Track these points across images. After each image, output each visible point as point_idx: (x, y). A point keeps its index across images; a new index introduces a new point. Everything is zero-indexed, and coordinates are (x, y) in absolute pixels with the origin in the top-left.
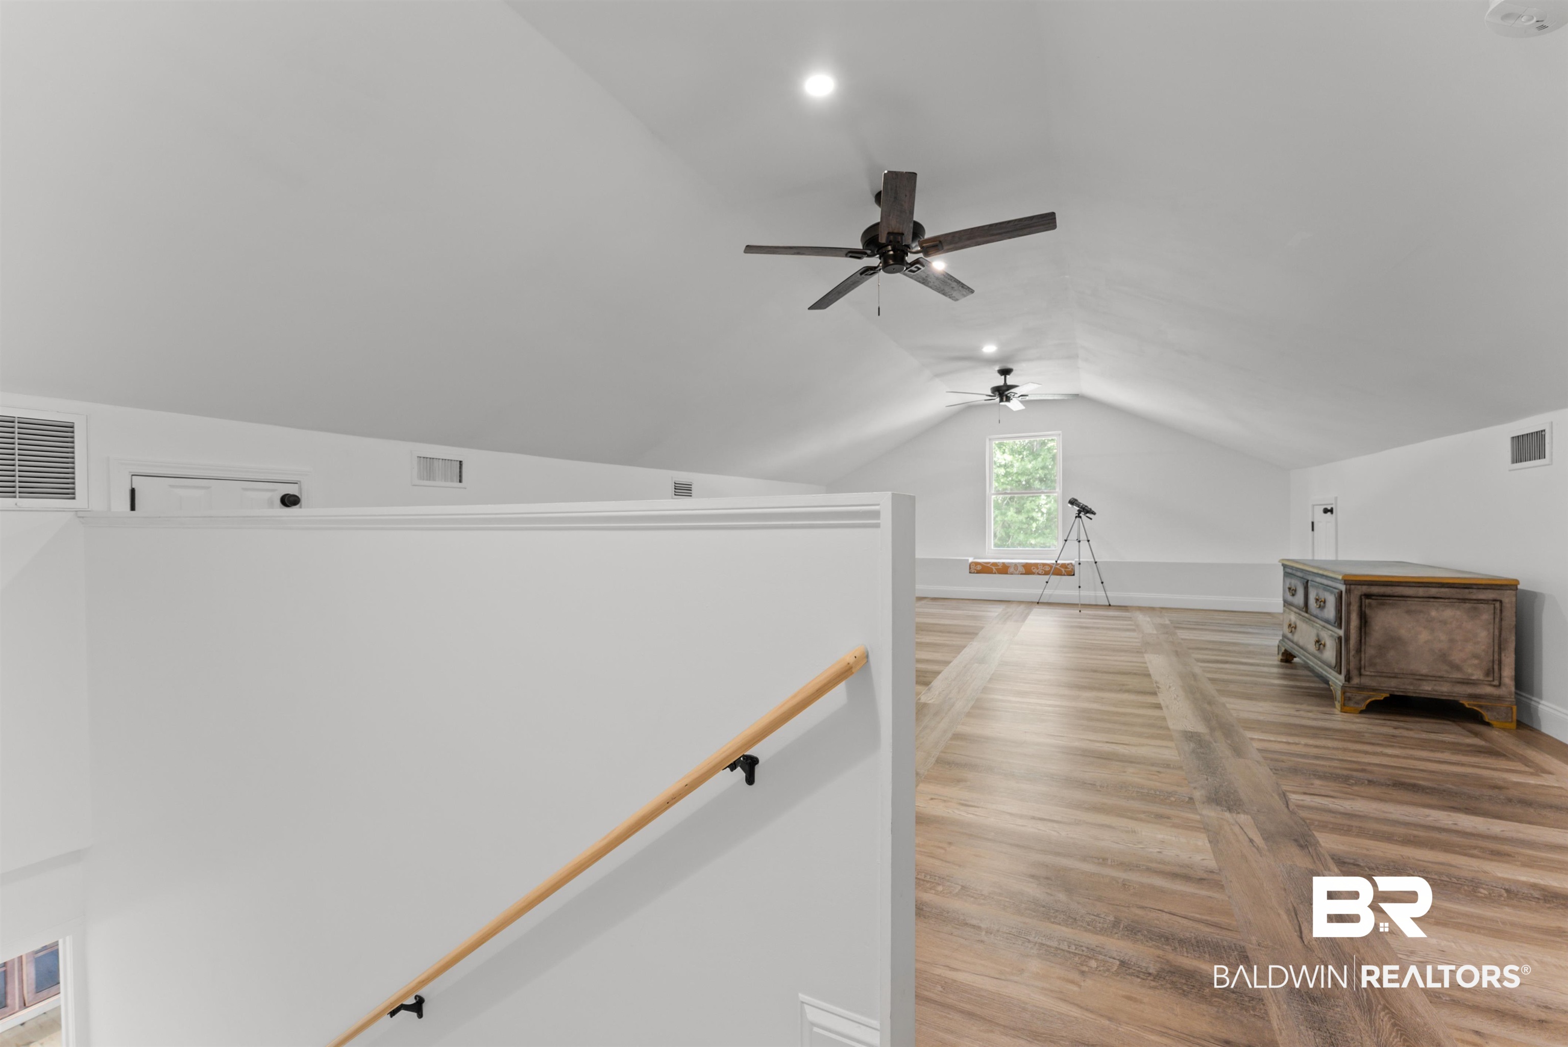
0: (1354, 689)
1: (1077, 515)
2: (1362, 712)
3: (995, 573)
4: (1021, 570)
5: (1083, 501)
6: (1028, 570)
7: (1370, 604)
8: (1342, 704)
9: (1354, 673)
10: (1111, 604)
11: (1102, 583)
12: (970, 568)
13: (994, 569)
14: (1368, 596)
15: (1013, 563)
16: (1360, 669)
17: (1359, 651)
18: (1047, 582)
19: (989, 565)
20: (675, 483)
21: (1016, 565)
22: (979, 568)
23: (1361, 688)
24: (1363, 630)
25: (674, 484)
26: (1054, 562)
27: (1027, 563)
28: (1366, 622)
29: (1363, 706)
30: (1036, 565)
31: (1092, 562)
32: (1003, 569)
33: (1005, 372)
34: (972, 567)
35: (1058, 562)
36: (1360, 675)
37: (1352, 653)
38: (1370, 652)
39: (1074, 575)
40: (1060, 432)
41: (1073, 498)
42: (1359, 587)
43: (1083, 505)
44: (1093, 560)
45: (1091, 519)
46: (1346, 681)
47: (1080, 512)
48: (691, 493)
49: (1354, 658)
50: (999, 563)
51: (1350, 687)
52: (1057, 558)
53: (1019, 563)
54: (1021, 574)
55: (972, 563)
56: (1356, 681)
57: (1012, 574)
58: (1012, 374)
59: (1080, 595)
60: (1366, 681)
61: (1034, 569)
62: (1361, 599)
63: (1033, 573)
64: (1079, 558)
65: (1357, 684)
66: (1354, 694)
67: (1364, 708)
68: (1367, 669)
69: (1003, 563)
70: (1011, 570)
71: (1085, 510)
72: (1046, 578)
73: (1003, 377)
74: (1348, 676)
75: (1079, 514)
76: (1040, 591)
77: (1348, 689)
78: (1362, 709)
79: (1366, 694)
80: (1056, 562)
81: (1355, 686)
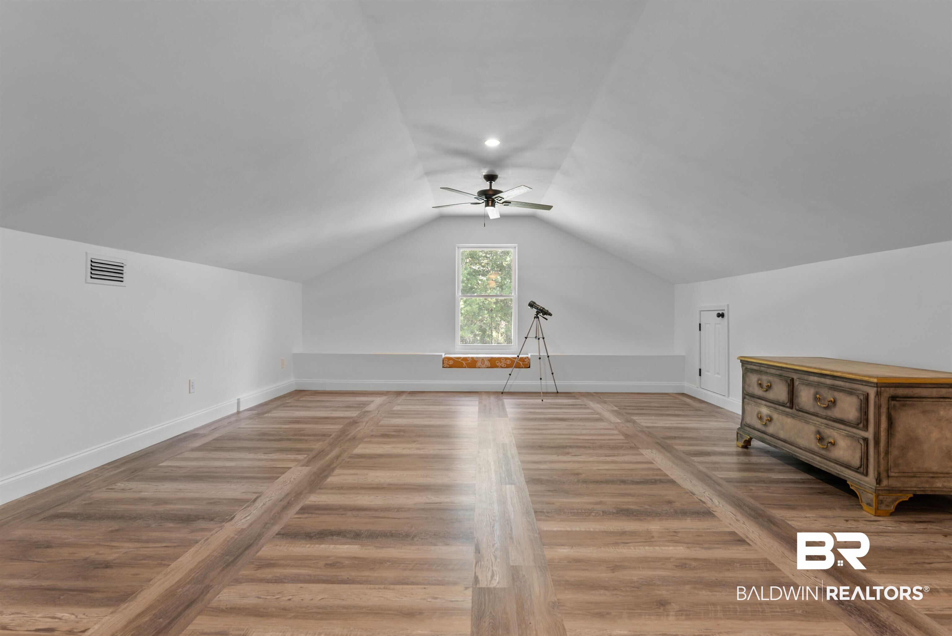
0: (885, 491)
1: (536, 316)
2: (892, 514)
3: (465, 367)
4: (487, 364)
5: (541, 304)
6: (493, 363)
7: (894, 405)
8: (876, 508)
9: (884, 475)
10: (558, 391)
11: (553, 374)
12: (443, 363)
13: (464, 364)
14: (893, 398)
15: (480, 358)
16: (887, 471)
17: (887, 453)
18: (510, 375)
19: (460, 360)
20: (92, 261)
21: (483, 359)
22: (451, 362)
23: (891, 490)
24: (890, 431)
25: (90, 262)
26: (516, 356)
27: (492, 358)
28: (892, 423)
29: (892, 508)
30: (499, 359)
31: (546, 355)
32: (472, 363)
33: (491, 178)
34: (445, 362)
35: (520, 356)
36: (888, 477)
37: (882, 455)
38: (895, 452)
39: (529, 367)
40: (517, 245)
41: (532, 301)
42: (888, 389)
43: (541, 307)
44: (546, 354)
45: (547, 319)
46: (877, 484)
47: (538, 313)
48: (122, 278)
49: (884, 460)
50: (468, 358)
51: (882, 490)
52: (519, 354)
53: (485, 358)
54: (487, 367)
55: (445, 358)
56: (885, 483)
57: (480, 368)
58: (497, 180)
59: (541, 384)
60: (893, 483)
61: (497, 362)
62: (889, 401)
63: (497, 367)
64: (539, 354)
65: (886, 486)
66: (885, 497)
67: (894, 510)
68: (892, 471)
69: (472, 358)
70: (479, 364)
71: (542, 312)
72: (509, 370)
73: (488, 183)
74: (879, 479)
75: (537, 315)
76: (504, 382)
77: (880, 492)
78: (892, 511)
79: (894, 496)
80: (518, 356)
81: (886, 488)
